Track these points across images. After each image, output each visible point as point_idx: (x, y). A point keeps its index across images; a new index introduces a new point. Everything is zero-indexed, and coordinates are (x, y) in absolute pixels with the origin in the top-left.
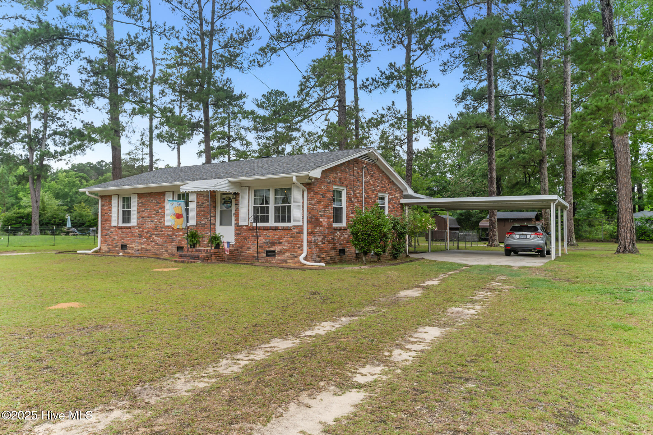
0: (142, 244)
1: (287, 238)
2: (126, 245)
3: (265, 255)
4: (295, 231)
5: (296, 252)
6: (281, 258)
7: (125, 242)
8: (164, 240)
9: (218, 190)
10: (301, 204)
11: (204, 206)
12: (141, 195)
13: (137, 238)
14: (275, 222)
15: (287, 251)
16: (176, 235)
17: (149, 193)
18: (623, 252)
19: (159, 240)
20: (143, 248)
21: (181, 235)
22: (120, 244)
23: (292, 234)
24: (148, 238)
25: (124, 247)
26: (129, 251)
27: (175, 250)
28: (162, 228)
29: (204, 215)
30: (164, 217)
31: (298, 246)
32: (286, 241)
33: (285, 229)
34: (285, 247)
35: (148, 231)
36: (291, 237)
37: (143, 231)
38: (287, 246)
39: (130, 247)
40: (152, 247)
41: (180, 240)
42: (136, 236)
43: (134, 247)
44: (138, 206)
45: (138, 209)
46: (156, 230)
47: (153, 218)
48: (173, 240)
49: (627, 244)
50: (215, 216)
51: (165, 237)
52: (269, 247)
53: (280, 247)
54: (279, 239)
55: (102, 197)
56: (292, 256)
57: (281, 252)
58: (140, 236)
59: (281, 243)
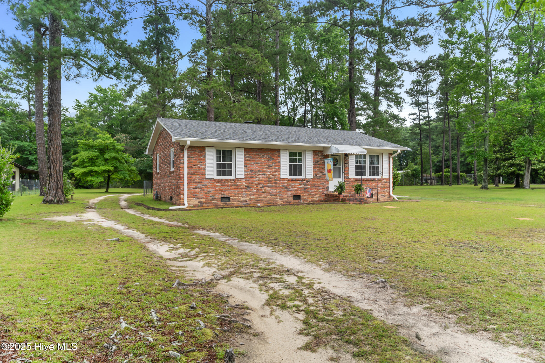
0: (251, 195)
1: (380, 185)
2: (229, 197)
4: (384, 181)
5: (385, 194)
6: (376, 198)
7: (226, 194)
8: (279, 190)
10: (388, 165)
11: (319, 163)
12: (248, 150)
13: (244, 190)
14: (370, 175)
15: (379, 193)
16: (292, 186)
19: (273, 190)
20: (253, 199)
21: (297, 186)
22: (218, 196)
23: (382, 183)
24: (258, 190)
25: (225, 199)
26: (233, 203)
27: (291, 198)
28: (275, 180)
29: (319, 170)
30: (279, 170)
31: (386, 190)
32: (379, 187)
33: (376, 180)
35: (259, 183)
36: (382, 185)
37: (252, 183)
38: (380, 190)
39: (233, 199)
40: (264, 197)
41: (296, 190)
42: (244, 188)
43: (240, 199)
44: (245, 160)
45: (245, 163)
46: (269, 181)
47: (266, 171)
48: (289, 190)
51: (281, 187)
53: (375, 191)
54: (375, 186)
55: (190, 147)
56: (382, 196)
57: (376, 194)
58: (248, 187)
59: (376, 188)
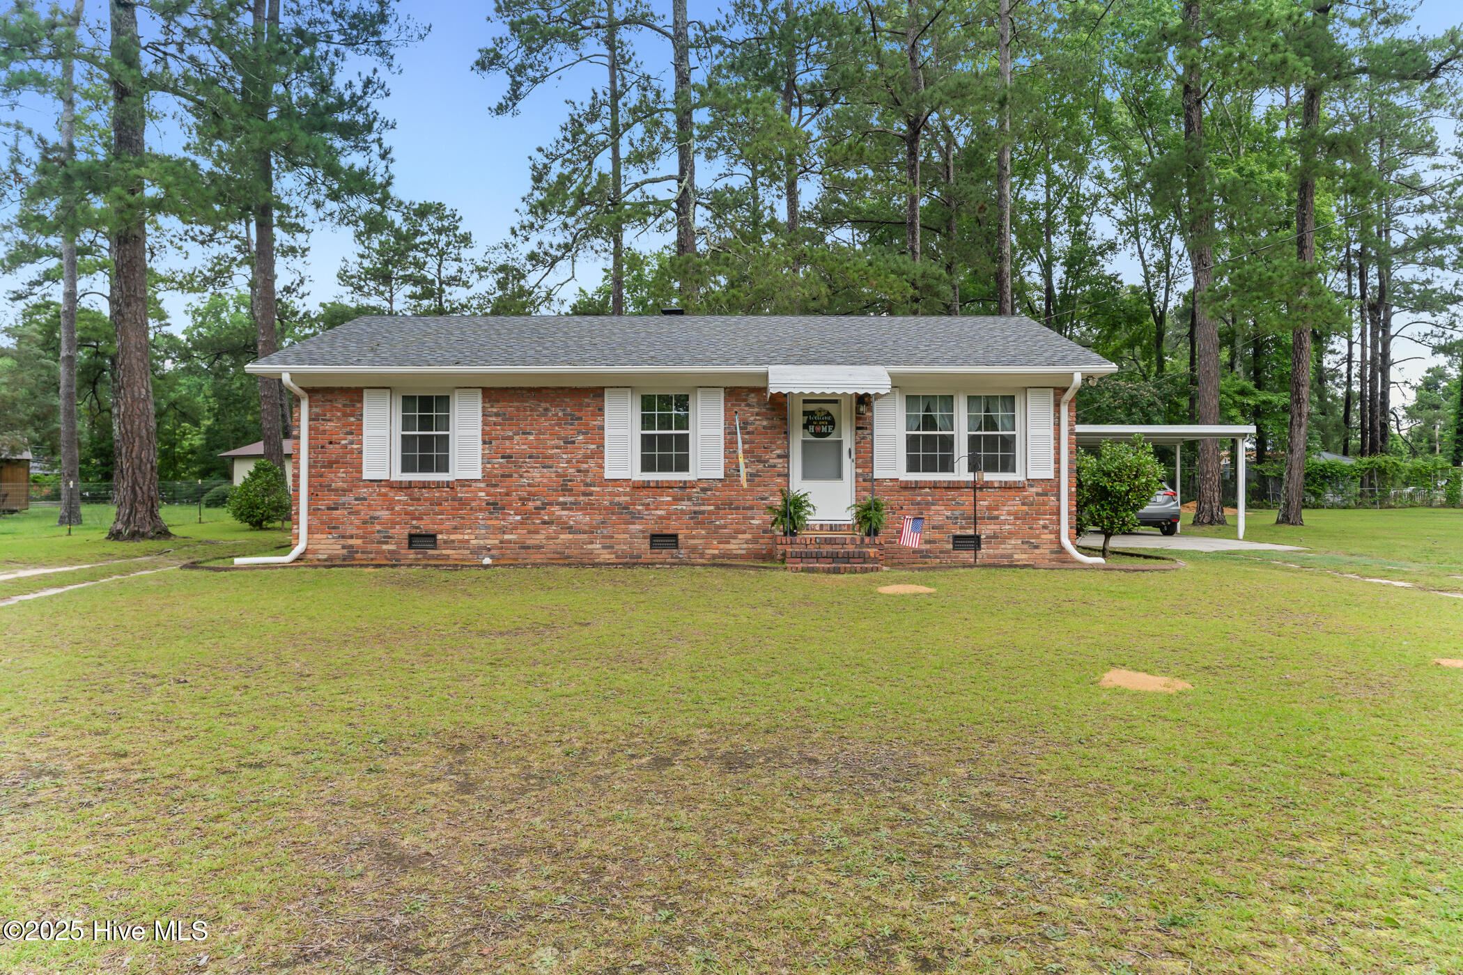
0: (503, 531)
1: (1015, 505)
2: (433, 536)
3: (951, 546)
4: (1034, 490)
5: (1038, 537)
6: (997, 552)
7: (425, 525)
8: (599, 518)
9: (796, 391)
10: (1051, 432)
12: (494, 393)
13: (480, 515)
14: (972, 470)
15: (1011, 534)
16: (646, 506)
17: (530, 390)
18: (1210, 523)
19: (579, 518)
20: (510, 542)
21: (667, 504)
22: (401, 532)
23: (1026, 497)
24: (527, 515)
25: (421, 540)
26: (448, 552)
27: (644, 545)
28: (589, 485)
30: (597, 455)
31: (1041, 522)
32: (1009, 514)
33: (1007, 487)
34: (1007, 527)
35: (530, 494)
36: (1023, 504)
37: (507, 494)
38: (1014, 524)
39: (445, 542)
40: (548, 538)
41: (661, 517)
42: (480, 510)
43: (468, 541)
44: (485, 423)
45: (484, 433)
46: (566, 490)
47: (553, 457)
48: (635, 517)
49: (1215, 509)
50: (786, 456)
51: (606, 509)
52: (962, 528)
53: (992, 527)
54: (989, 508)
55: (311, 392)
56: (1026, 546)
57: (995, 536)
58: (495, 507)
59: (997, 518)
